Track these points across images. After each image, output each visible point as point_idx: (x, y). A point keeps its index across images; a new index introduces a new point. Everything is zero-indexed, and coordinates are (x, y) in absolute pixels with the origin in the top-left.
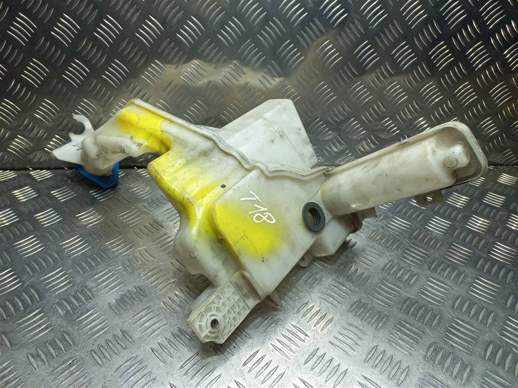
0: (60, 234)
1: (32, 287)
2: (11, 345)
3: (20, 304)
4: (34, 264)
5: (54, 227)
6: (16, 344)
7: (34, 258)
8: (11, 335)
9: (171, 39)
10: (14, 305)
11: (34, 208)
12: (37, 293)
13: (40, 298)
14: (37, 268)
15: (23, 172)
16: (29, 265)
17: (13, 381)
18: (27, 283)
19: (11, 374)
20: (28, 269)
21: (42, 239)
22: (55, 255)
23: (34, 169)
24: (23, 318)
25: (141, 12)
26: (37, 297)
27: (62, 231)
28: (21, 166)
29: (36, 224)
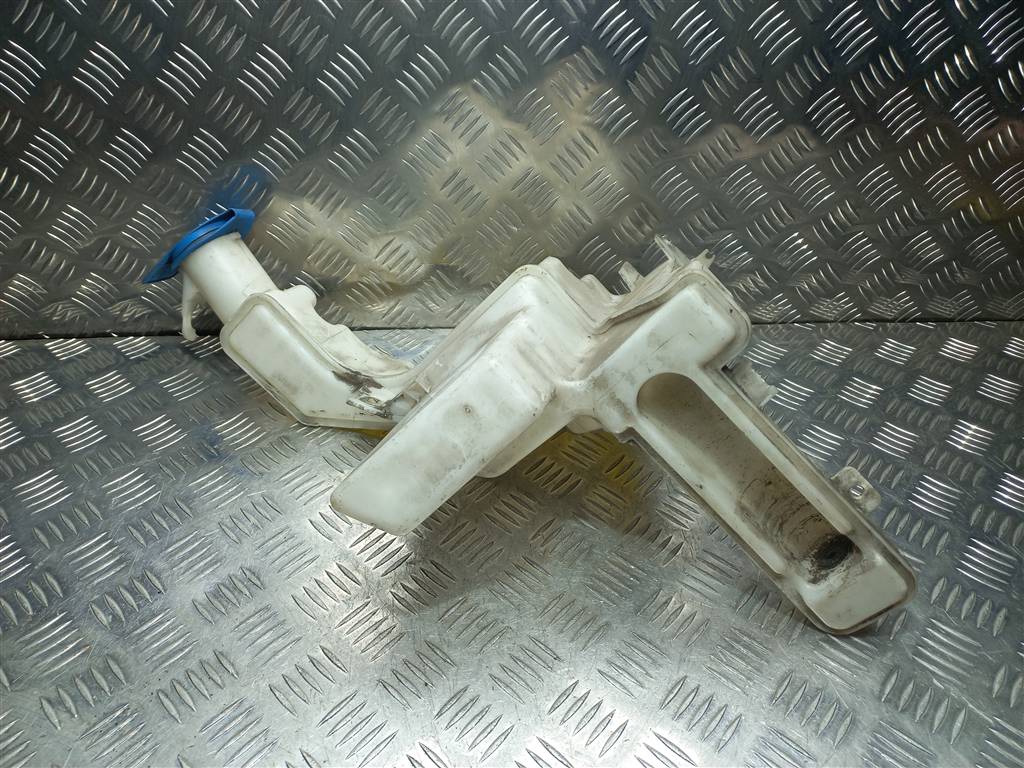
0: (102, 467)
1: (49, 570)
2: (11, 682)
3: (27, 605)
4: (52, 526)
5: (90, 452)
6: (20, 681)
7: (54, 515)
8: (10, 663)
9: (307, 89)
10: (16, 607)
11: (53, 415)
12: (60, 583)
13: (65, 592)
14: (59, 533)
15: (32, 343)
16: (43, 529)
17: (14, 749)
18: (40, 564)
19: (10, 737)
20: (42, 537)
21: (68, 477)
22: (94, 508)
23: (54, 337)
24: (31, 630)
25: (247, 38)
26: (59, 590)
27: (107, 462)
28: (28, 332)
29: (58, 447)
